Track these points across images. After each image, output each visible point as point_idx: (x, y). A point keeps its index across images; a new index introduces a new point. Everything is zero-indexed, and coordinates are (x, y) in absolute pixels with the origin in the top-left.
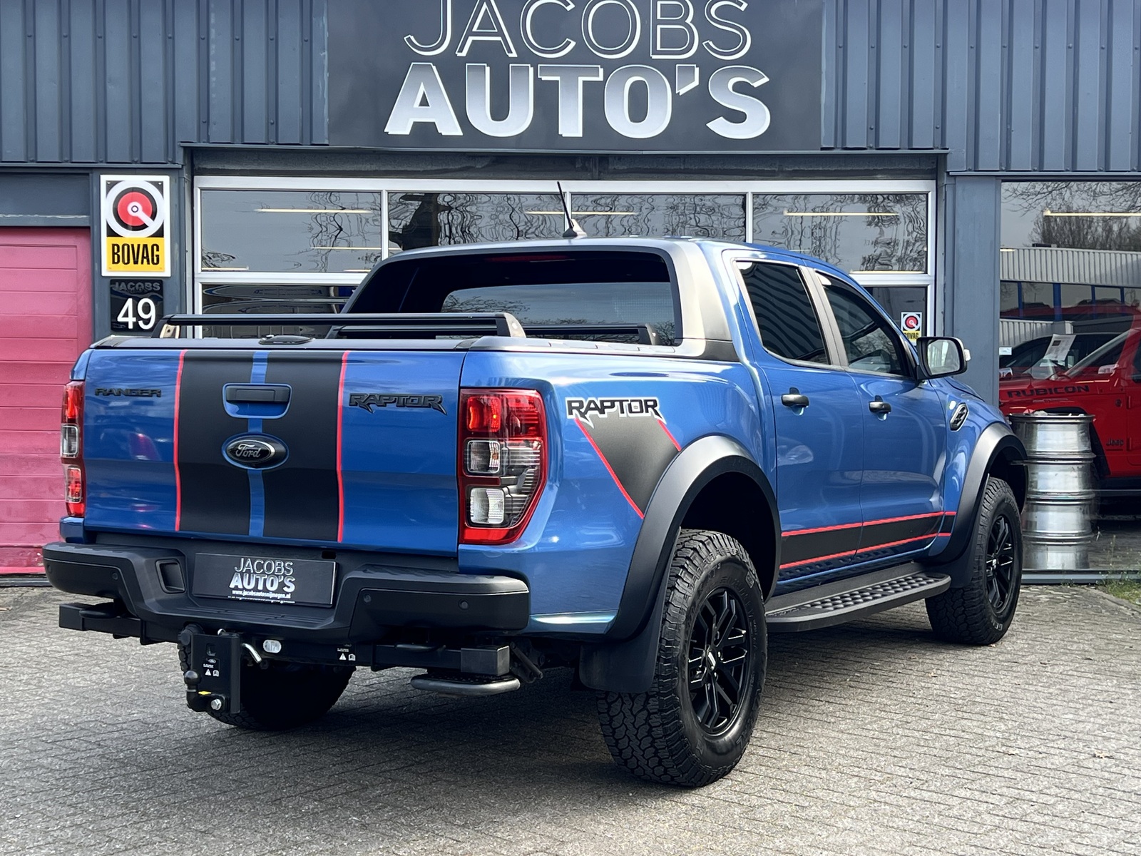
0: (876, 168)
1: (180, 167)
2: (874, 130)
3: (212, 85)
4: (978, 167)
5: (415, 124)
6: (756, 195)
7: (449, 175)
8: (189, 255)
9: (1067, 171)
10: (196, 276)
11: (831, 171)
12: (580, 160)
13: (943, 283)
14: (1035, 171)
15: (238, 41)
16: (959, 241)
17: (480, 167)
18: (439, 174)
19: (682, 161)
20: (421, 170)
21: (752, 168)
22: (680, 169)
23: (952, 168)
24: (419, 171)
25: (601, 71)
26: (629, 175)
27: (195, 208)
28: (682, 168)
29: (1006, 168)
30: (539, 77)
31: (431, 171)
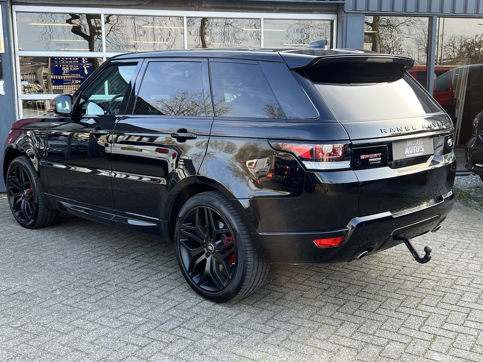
0: (313, 9)
1: (6, 0)
4: (356, 9)
6: (264, 19)
7: (132, 7)
8: (12, 43)
9: (390, 11)
10: (16, 53)
12: (190, 2)
14: (378, 11)
16: (348, 41)
17: (146, 4)
18: (127, 6)
20: (119, 4)
21: (262, 7)
22: (233, 7)
23: (347, 9)
26: (211, 9)
28: (234, 6)
29: (367, 10)
31: (124, 5)
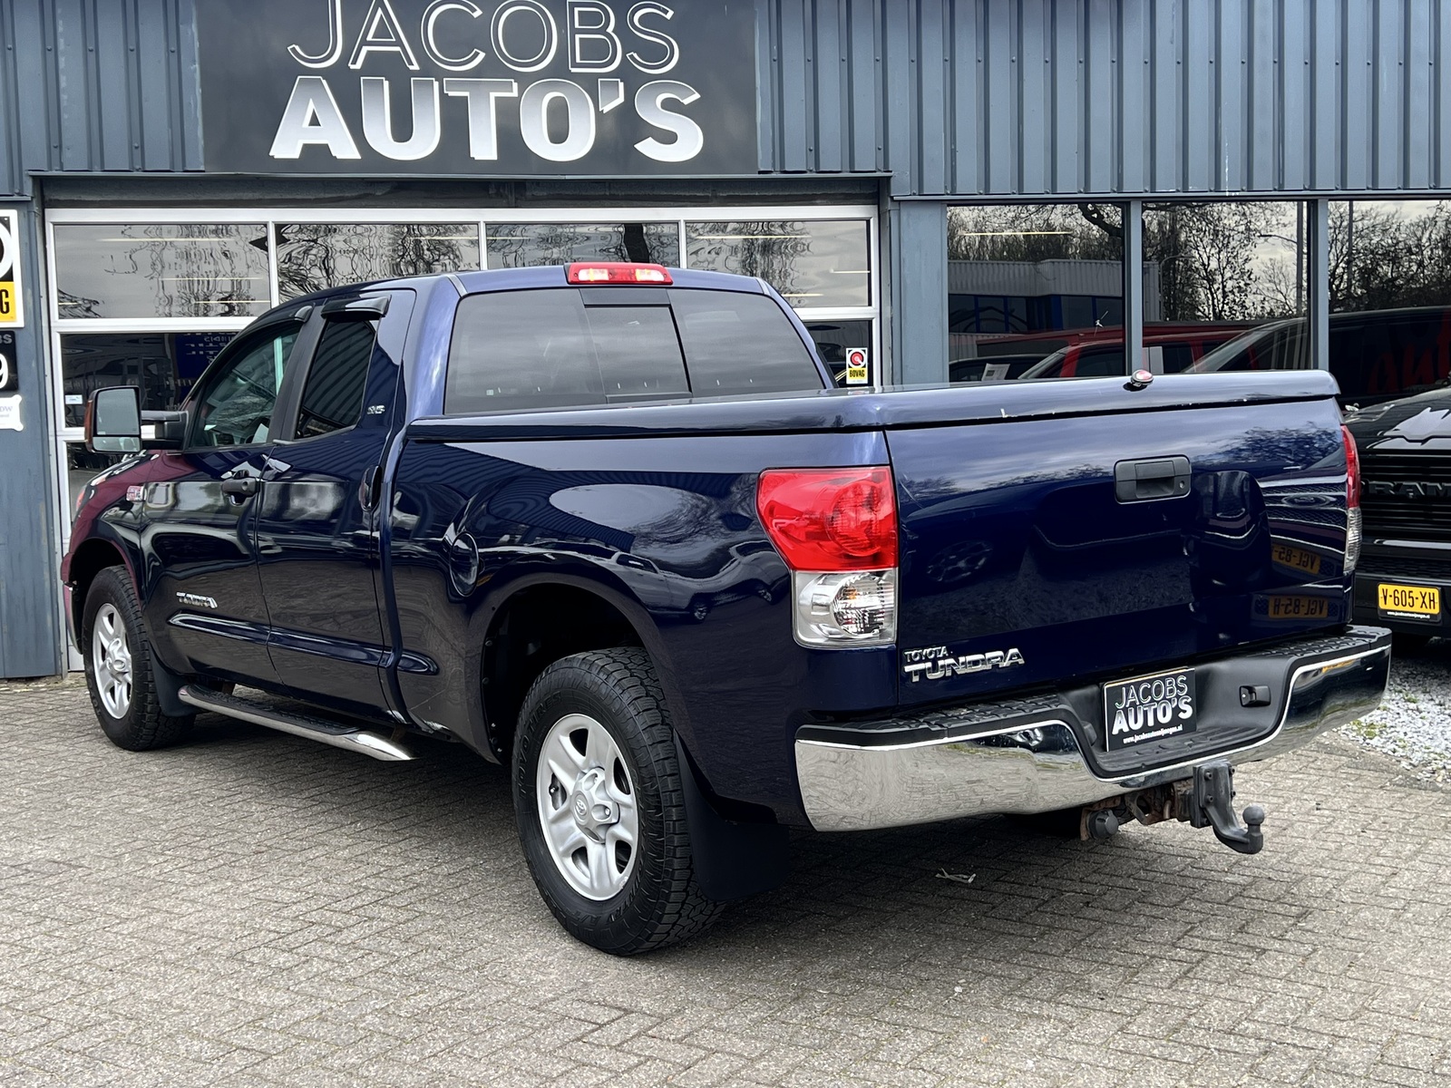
0: (814, 193)
1: (30, 199)
2: (813, 152)
3: (64, 104)
4: (923, 191)
5: (306, 148)
7: (345, 203)
8: (44, 299)
9: (1014, 193)
10: (52, 325)
11: (769, 196)
12: (494, 186)
13: (890, 317)
14: (981, 194)
15: (91, 51)
16: (905, 271)
17: (380, 194)
18: (333, 202)
19: (607, 185)
21: (682, 194)
22: (606, 195)
23: (897, 191)
24: (310, 199)
25: (515, 85)
26: (548, 202)
27: (47, 246)
28: (608, 194)
29: (952, 191)
30: (445, 92)
31: (324, 198)
